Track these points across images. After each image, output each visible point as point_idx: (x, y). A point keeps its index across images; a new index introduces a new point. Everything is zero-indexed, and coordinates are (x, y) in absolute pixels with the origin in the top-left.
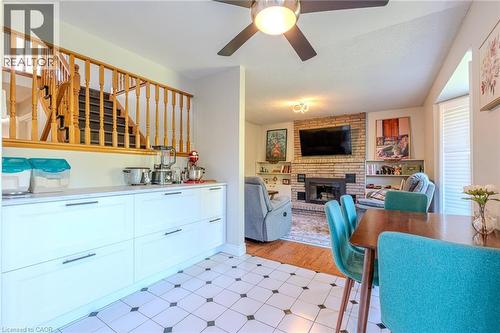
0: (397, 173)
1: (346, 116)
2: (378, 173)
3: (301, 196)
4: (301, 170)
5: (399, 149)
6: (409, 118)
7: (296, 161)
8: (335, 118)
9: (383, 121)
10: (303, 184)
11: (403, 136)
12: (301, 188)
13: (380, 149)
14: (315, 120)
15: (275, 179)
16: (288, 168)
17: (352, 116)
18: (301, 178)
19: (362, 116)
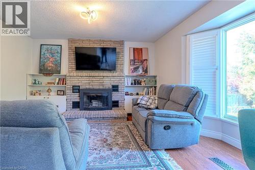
0: (143, 84)
1: (111, 41)
2: (132, 84)
3: (76, 105)
4: (76, 82)
5: (143, 68)
6: (147, 48)
7: (72, 74)
8: (103, 41)
9: (134, 48)
10: (77, 94)
11: (145, 60)
12: (76, 97)
13: (132, 67)
14: (87, 40)
15: (49, 91)
16: (63, 81)
17: (115, 42)
18: (76, 89)
19: (122, 43)
